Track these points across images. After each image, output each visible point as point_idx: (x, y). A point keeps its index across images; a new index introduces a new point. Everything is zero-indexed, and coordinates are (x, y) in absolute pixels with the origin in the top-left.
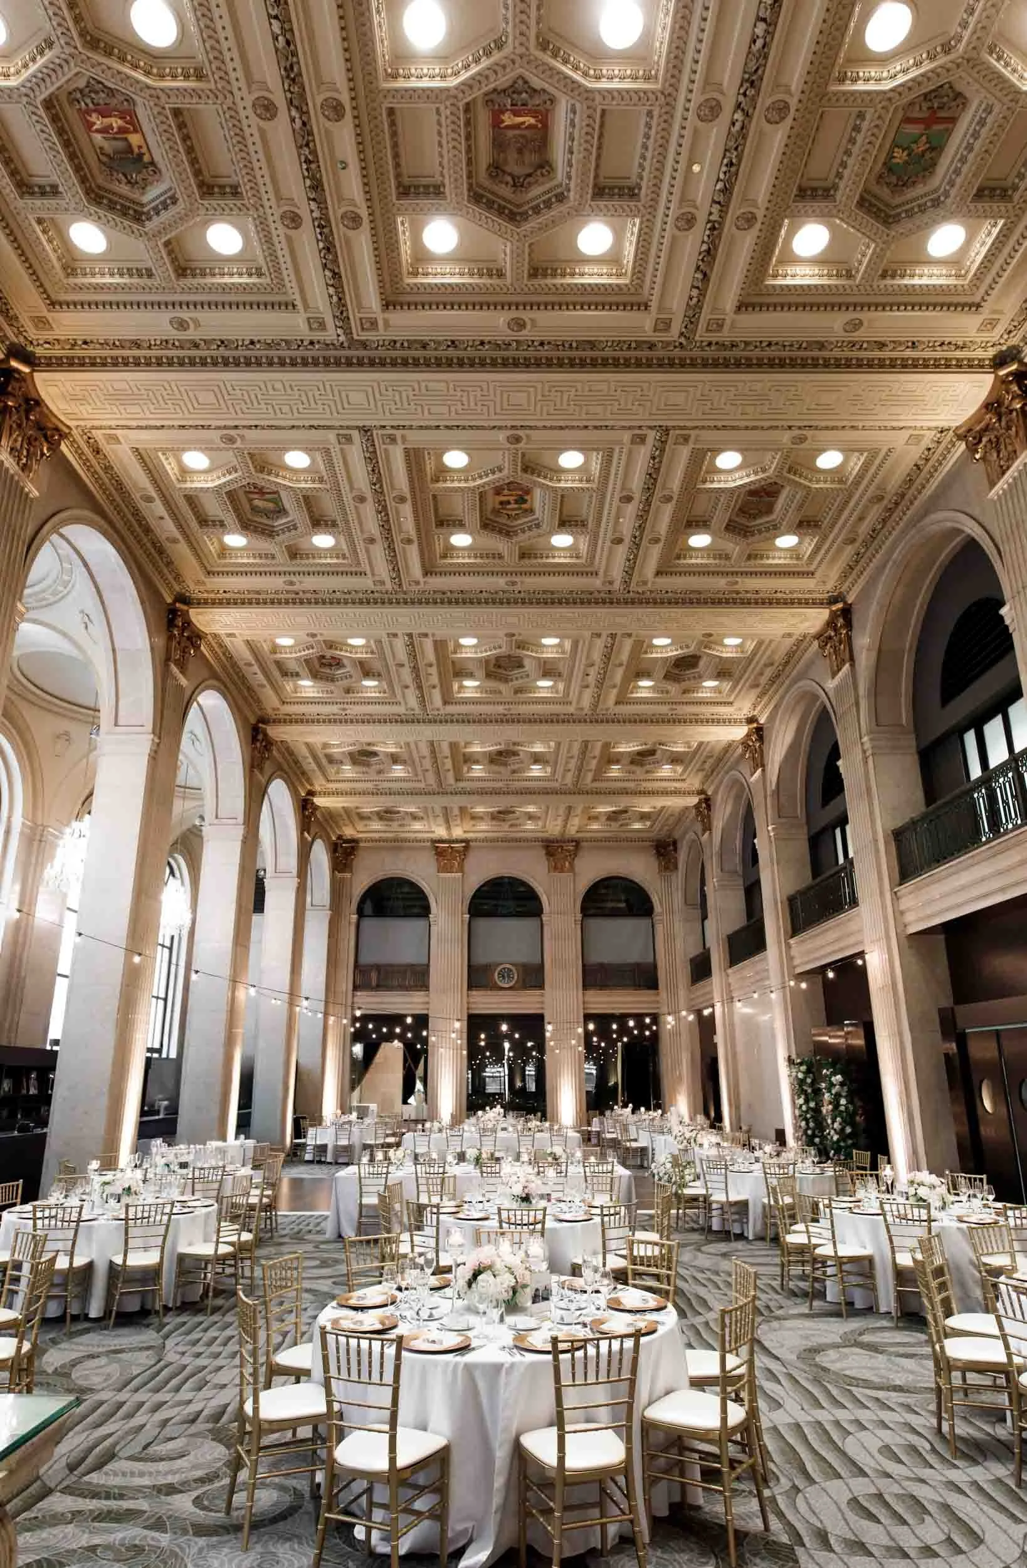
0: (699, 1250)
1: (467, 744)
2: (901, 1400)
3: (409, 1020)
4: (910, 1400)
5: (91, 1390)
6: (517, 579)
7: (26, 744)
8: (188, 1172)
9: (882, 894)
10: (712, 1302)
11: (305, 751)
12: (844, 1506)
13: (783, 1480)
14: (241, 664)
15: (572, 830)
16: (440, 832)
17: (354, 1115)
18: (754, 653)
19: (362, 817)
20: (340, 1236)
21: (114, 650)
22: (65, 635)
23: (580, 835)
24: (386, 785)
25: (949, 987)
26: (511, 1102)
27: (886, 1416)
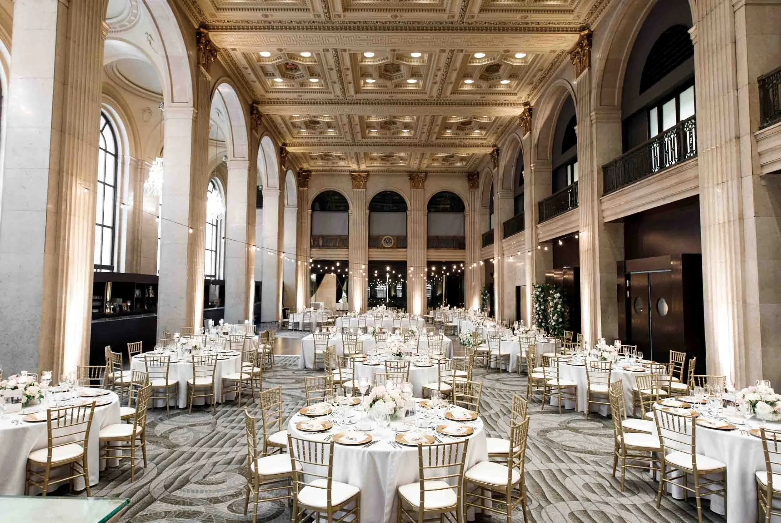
0: (484, 377)
1: (369, 117)
2: (592, 459)
3: (338, 264)
4: (597, 458)
5: (178, 446)
6: (398, 14)
7: (128, 115)
8: (227, 337)
9: (593, 201)
10: (492, 405)
11: (280, 121)
12: (567, 517)
13: (534, 501)
14: (241, 68)
15: (424, 167)
16: (354, 167)
17: (312, 308)
18: (532, 63)
19: (313, 158)
20: (305, 368)
21: (167, 57)
22: (139, 48)
23: (427, 169)
24: (325, 140)
25: (623, 251)
26: (390, 302)
27: (585, 467)
